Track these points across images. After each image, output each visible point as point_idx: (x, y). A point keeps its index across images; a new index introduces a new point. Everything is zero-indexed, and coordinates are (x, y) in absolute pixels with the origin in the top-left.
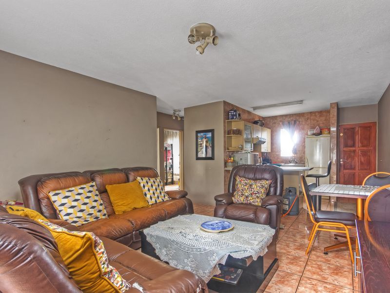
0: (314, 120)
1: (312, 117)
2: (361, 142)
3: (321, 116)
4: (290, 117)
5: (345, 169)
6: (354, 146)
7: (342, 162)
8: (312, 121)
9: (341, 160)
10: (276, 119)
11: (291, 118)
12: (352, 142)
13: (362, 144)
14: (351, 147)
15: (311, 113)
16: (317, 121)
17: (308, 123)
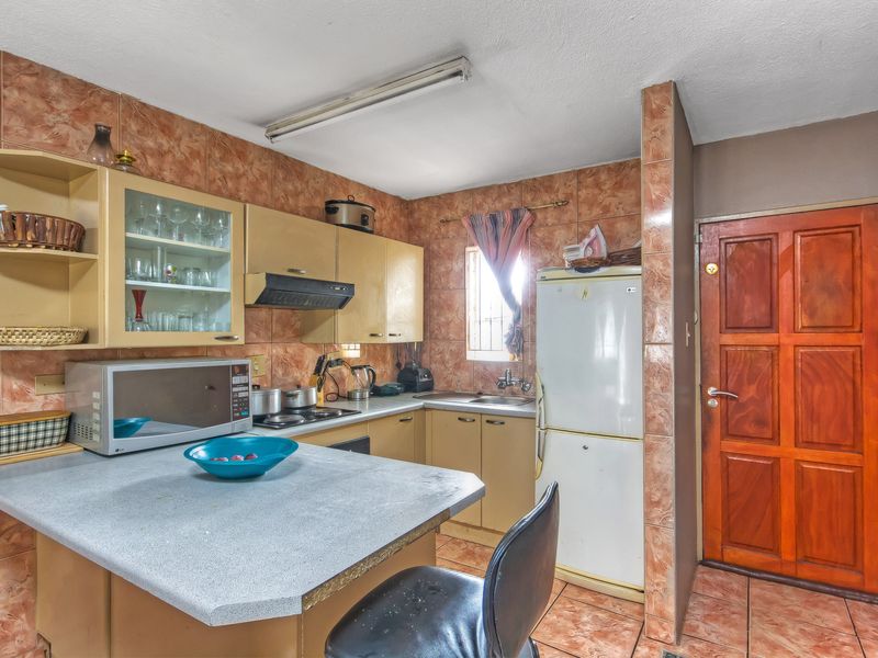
0: (591, 206)
1: (583, 193)
2: (804, 309)
3: (618, 186)
4: (499, 197)
5: (728, 434)
6: (770, 325)
7: (713, 403)
8: (584, 209)
9: (711, 391)
10: (451, 206)
11: (505, 200)
12: (764, 308)
13: (812, 315)
14: (758, 329)
15: (579, 173)
16: (606, 209)
17: (566, 218)
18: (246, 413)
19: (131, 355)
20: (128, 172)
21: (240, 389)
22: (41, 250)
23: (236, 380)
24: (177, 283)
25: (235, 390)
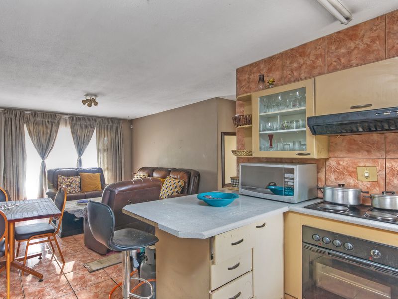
18: (291, 194)
19: (286, 161)
20: (272, 87)
21: (289, 181)
22: (242, 126)
23: (287, 176)
24: (288, 129)
25: (287, 180)
